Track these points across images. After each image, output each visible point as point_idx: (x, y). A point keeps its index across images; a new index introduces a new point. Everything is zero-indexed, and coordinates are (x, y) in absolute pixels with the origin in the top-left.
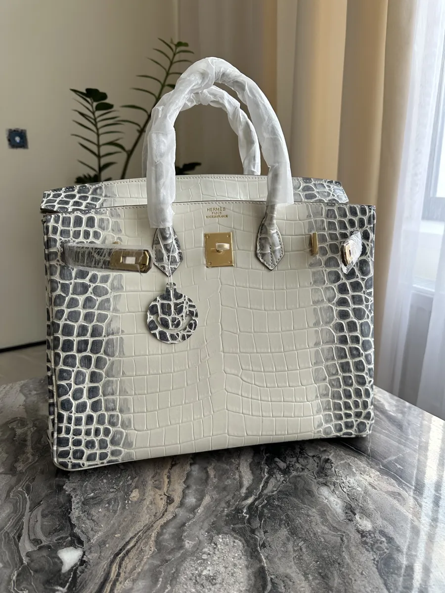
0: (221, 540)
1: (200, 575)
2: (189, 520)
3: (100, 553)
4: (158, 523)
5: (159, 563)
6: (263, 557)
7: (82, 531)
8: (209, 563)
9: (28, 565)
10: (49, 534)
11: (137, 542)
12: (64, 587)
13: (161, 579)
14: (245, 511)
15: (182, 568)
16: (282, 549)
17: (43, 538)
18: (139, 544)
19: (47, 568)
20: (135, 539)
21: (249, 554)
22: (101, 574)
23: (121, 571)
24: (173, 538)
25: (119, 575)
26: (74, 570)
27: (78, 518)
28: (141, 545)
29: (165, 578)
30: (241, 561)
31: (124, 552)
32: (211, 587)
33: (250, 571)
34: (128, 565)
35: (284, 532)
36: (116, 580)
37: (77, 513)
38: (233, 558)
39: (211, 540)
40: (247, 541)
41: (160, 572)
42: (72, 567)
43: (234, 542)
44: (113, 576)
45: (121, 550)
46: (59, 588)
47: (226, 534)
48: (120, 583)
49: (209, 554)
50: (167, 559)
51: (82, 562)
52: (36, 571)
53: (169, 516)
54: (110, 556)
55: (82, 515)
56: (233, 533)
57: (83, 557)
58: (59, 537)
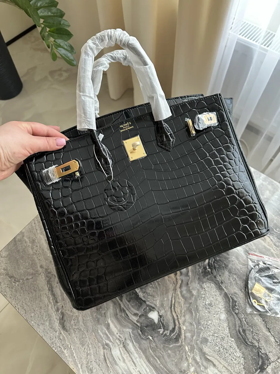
0: (205, 286)
1: (206, 305)
2: (188, 280)
3: (164, 309)
4: (177, 287)
5: (189, 305)
6: (224, 288)
7: (150, 302)
8: (206, 298)
9: (141, 325)
10: (138, 309)
11: (175, 299)
12: (161, 329)
13: (193, 312)
14: (208, 267)
15: (198, 304)
16: (229, 282)
17: (137, 312)
18: (176, 300)
19: (149, 324)
20: (173, 298)
21: (218, 288)
22: (171, 318)
23: (177, 314)
24: (187, 292)
25: (177, 316)
26: (159, 321)
27: (144, 297)
28: (177, 300)
29: (194, 310)
30: (217, 293)
31: (173, 305)
32: (212, 308)
33: (222, 296)
34: (178, 310)
35: (227, 273)
36: (178, 319)
37: (142, 294)
38: (214, 292)
39: (202, 287)
40: (215, 283)
41: (191, 309)
42: (158, 320)
43: (211, 285)
44: (175, 317)
45: (171, 305)
46: (160, 330)
47: (206, 282)
48: (180, 319)
49: (204, 294)
50: (190, 302)
51: (161, 316)
52: (146, 327)
53: (180, 282)
54: (169, 309)
55: (145, 295)
56: (208, 281)
57: (159, 314)
58: (143, 309)
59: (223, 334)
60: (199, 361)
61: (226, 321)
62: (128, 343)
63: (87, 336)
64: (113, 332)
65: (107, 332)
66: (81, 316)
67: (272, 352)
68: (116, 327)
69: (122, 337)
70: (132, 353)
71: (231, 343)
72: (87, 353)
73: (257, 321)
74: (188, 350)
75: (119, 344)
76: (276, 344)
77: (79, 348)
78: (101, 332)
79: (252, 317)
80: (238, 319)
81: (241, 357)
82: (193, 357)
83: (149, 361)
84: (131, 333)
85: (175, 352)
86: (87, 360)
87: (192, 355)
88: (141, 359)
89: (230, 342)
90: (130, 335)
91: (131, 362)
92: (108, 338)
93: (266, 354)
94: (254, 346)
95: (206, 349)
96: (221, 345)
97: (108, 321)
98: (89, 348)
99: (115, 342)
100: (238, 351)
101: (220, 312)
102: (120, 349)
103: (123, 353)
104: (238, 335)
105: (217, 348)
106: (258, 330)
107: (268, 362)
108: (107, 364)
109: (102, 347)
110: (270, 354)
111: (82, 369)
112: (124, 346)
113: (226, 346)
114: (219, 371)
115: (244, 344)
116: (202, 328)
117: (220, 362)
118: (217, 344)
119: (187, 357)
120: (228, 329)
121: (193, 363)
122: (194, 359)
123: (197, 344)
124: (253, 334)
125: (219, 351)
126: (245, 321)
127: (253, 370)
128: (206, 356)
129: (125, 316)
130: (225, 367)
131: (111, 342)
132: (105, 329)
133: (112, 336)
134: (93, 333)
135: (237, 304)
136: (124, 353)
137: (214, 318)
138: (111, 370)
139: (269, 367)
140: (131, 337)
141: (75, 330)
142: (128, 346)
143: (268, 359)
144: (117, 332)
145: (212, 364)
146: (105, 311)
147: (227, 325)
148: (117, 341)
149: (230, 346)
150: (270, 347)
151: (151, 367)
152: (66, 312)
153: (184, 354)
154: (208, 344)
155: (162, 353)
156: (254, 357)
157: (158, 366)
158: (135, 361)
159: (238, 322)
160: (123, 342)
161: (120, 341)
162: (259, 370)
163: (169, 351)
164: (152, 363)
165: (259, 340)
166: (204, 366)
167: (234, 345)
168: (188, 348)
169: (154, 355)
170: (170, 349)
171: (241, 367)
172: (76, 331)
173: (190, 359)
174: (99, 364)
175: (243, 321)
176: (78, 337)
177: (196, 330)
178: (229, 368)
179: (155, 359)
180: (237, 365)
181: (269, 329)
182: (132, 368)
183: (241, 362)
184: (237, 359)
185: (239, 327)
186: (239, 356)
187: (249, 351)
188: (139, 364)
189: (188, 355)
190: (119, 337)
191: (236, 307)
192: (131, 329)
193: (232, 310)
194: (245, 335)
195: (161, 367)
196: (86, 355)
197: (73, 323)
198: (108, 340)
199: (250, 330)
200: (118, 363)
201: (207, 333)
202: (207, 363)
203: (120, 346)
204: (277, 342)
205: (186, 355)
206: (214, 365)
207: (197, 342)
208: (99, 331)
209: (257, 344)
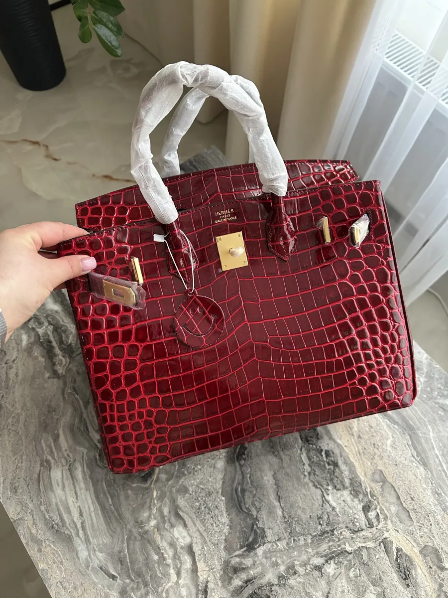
59: (212, 488)
60: (166, 514)
61: (222, 471)
62: (77, 466)
63: (24, 444)
64: (60, 447)
65: (52, 444)
66: (23, 415)
67: (272, 529)
68: (67, 441)
69: (71, 457)
70: (77, 481)
71: (218, 502)
72: (17, 465)
73: (267, 482)
74: (157, 496)
75: (64, 464)
76: (282, 519)
77: (9, 456)
78: (45, 442)
79: (262, 476)
80: (240, 472)
81: (226, 524)
82: (160, 507)
83: (97, 497)
84: (85, 454)
85: (137, 495)
86: (15, 475)
87: (159, 505)
88: (88, 492)
89: (218, 500)
90: (83, 457)
91: (73, 492)
92: (52, 453)
93: (263, 530)
94: (249, 514)
95: (181, 502)
96: (205, 502)
97: (58, 431)
98: (22, 460)
99: (59, 461)
100: (225, 515)
101: (218, 457)
102: (64, 471)
103: (65, 478)
104: (232, 495)
105: (197, 504)
106: (263, 494)
107: (262, 541)
108: (39, 486)
109: (39, 463)
110: (268, 530)
111: (4, 484)
112: (70, 470)
113: (210, 505)
114: (189, 534)
115: (237, 508)
116: (186, 472)
117: (194, 523)
118: (199, 499)
119: (151, 505)
120: (221, 483)
121: (157, 515)
122: (160, 510)
123: (171, 491)
124: (255, 499)
125: (199, 509)
126: (250, 478)
127: (237, 546)
128: (178, 510)
129: (84, 430)
130: (199, 532)
131: (54, 458)
132: (52, 441)
133: (57, 452)
134: (34, 443)
135: (246, 452)
136: (67, 479)
137: (207, 463)
138: (43, 496)
139: (262, 548)
140: (83, 460)
141: (11, 431)
142: (76, 470)
143: (264, 536)
144: (66, 449)
145: (182, 522)
146: (58, 417)
147: (222, 477)
148: (62, 461)
149: (216, 507)
150: (272, 522)
151: (97, 505)
152: (5, 405)
153: (148, 501)
154: (186, 495)
155: (119, 491)
156: (245, 529)
157: (107, 507)
158: (78, 492)
159: (239, 477)
160: (70, 464)
161: (67, 461)
162: (245, 549)
163: (129, 492)
164: (100, 500)
165: (260, 509)
166: (170, 523)
167: (222, 506)
168: (157, 494)
169: (107, 491)
170: (132, 489)
171: (222, 537)
172: (10, 433)
173: (155, 509)
174: (29, 484)
175: (246, 477)
176: (11, 442)
177: (176, 473)
178: (205, 534)
179: (106, 496)
180: (218, 533)
181: (279, 497)
182: (71, 500)
183: (225, 531)
184: (220, 526)
185: (239, 484)
186: (225, 523)
187: (240, 519)
188: (82, 498)
189: (154, 502)
190: (66, 456)
191: (243, 456)
192: (87, 449)
193: (236, 458)
194: (243, 496)
195: (111, 510)
196: (15, 468)
197: (10, 422)
198: (50, 455)
199: (252, 492)
200: (54, 488)
201: (190, 480)
202: (176, 520)
203: (64, 467)
204: (285, 518)
205: (150, 502)
206: (185, 526)
207: (173, 489)
208: (42, 441)
209: (255, 513)
